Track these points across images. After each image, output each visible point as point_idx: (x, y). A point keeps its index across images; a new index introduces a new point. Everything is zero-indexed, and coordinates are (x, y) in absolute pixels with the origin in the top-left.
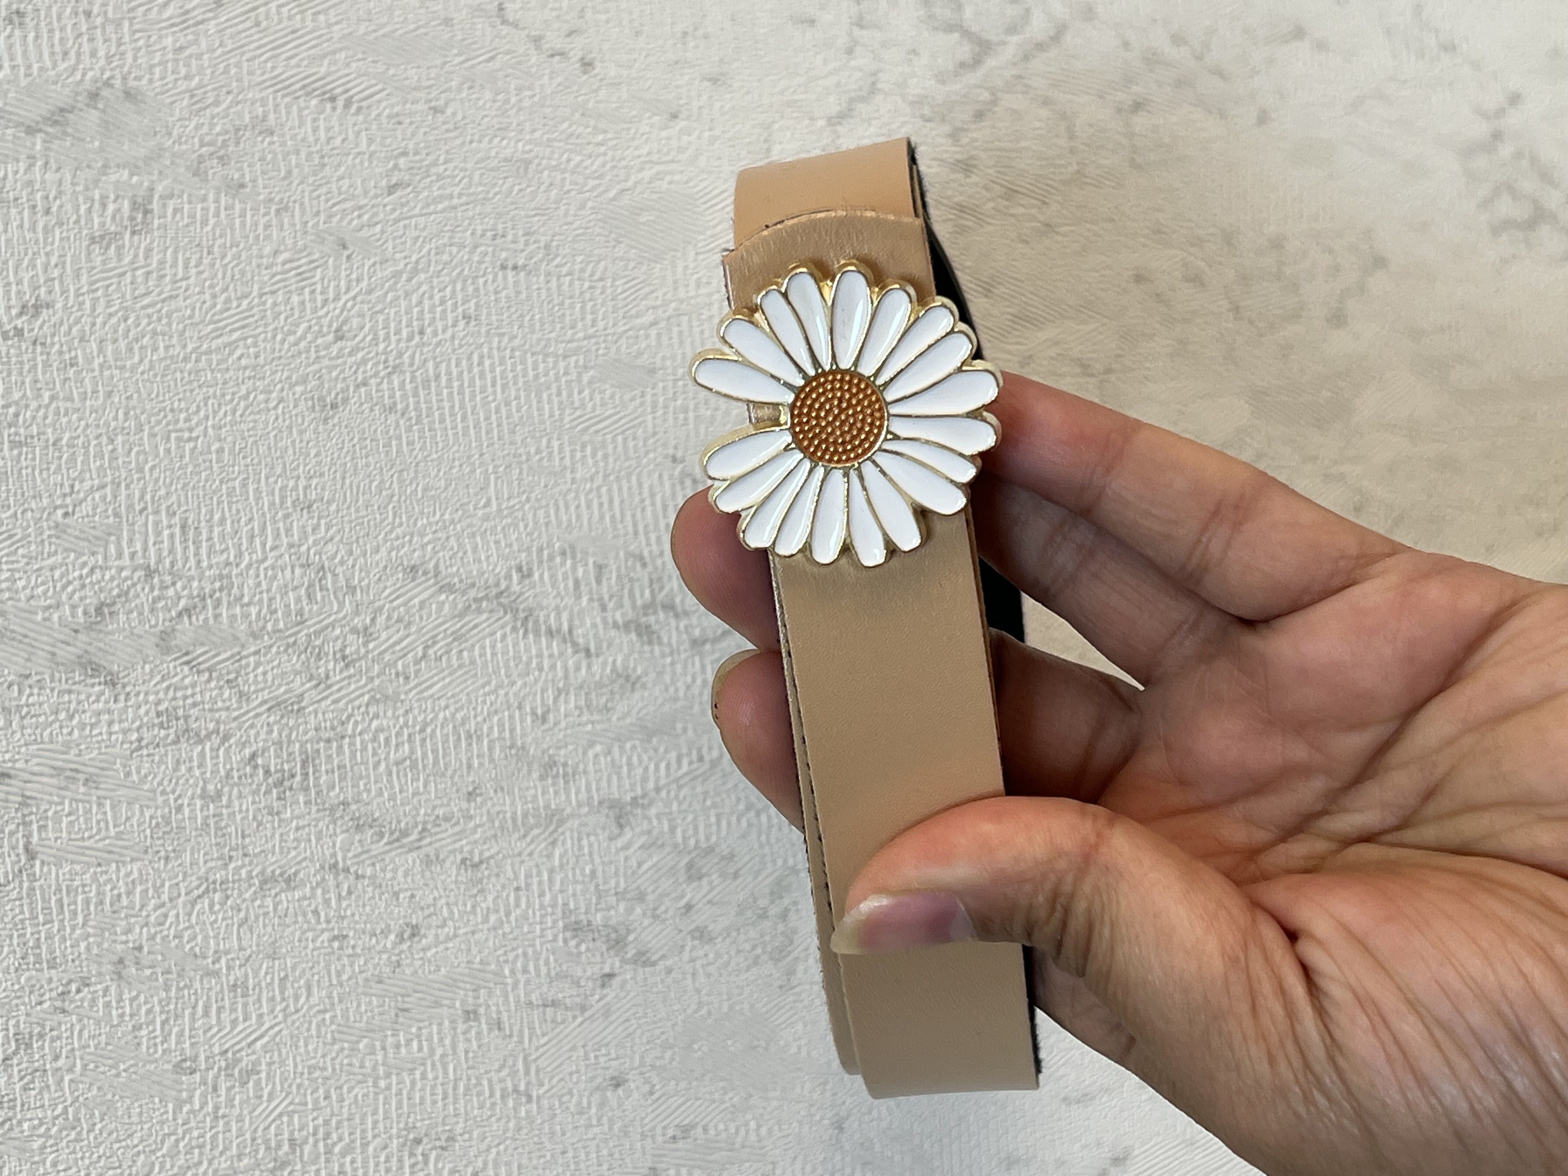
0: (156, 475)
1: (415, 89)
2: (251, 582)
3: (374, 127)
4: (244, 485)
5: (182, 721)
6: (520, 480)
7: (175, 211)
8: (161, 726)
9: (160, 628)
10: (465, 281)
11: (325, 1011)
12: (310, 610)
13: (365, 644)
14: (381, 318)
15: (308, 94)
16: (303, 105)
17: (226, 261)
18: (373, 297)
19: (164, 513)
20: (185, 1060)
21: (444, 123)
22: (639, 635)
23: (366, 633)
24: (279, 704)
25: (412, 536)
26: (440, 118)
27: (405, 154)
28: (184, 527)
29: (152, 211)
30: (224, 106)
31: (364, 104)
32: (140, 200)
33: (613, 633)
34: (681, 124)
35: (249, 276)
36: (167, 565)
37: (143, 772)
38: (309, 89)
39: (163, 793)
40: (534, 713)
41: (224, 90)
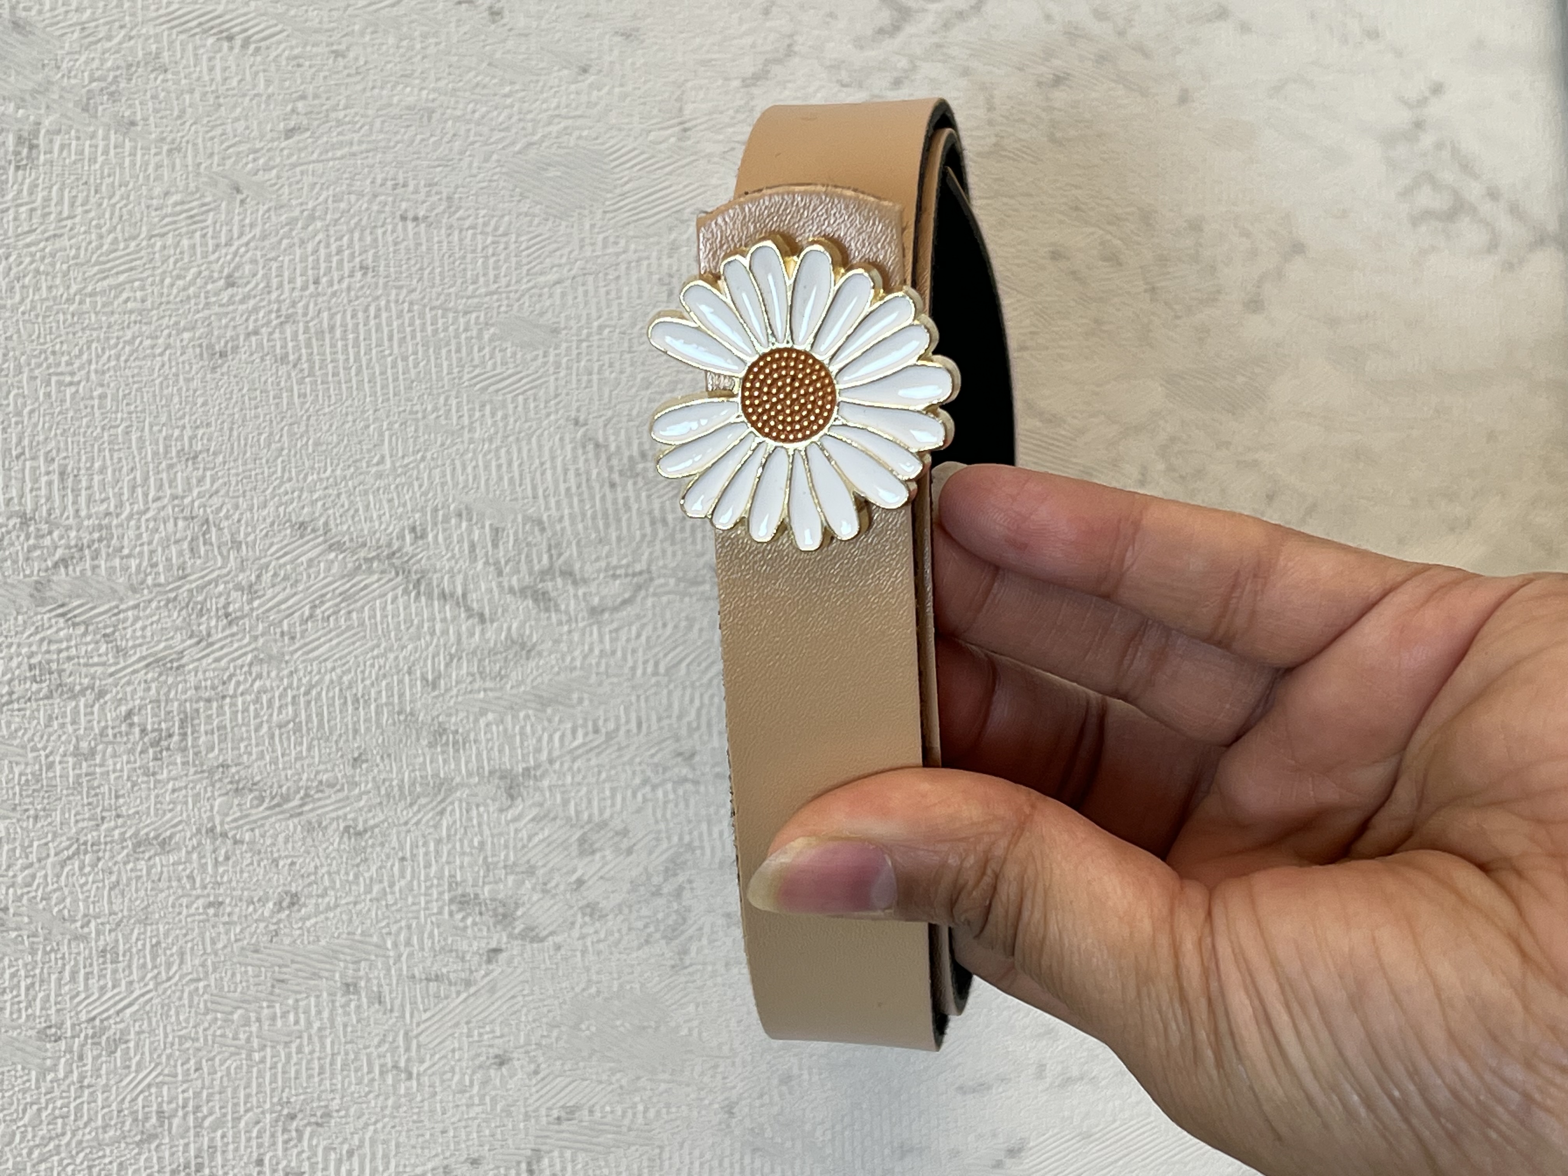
0: (34, 419)
1: (316, 31)
2: (131, 533)
3: (273, 68)
4: (127, 433)
5: (55, 675)
6: (416, 438)
7: (62, 147)
8: (34, 680)
9: (35, 578)
10: (362, 231)
11: (198, 980)
12: (193, 565)
13: (250, 602)
14: (274, 265)
15: (205, 31)
16: (198, 42)
17: (113, 201)
18: (267, 243)
19: (42, 459)
20: (50, 1027)
21: (345, 68)
22: (536, 600)
23: (251, 591)
24: (157, 661)
25: (302, 490)
26: (341, 62)
27: (303, 97)
28: (62, 474)
29: (37, 146)
30: (116, 41)
31: (263, 44)
32: (25, 134)
33: (509, 598)
34: (591, 78)
35: (138, 216)
36: (44, 514)
37: (13, 727)
38: (206, 26)
39: (34, 749)
40: (424, 678)
41: (117, 24)
